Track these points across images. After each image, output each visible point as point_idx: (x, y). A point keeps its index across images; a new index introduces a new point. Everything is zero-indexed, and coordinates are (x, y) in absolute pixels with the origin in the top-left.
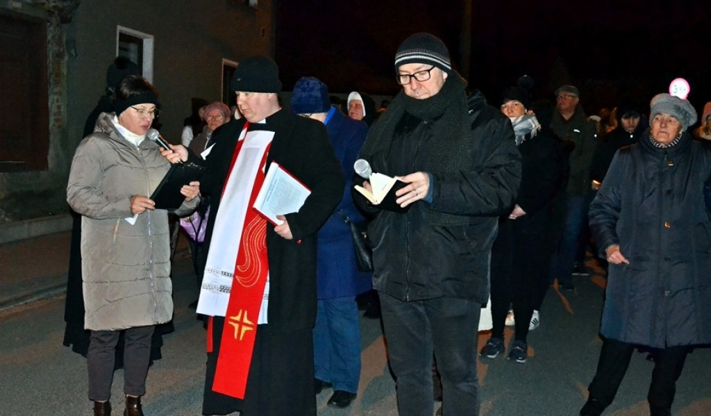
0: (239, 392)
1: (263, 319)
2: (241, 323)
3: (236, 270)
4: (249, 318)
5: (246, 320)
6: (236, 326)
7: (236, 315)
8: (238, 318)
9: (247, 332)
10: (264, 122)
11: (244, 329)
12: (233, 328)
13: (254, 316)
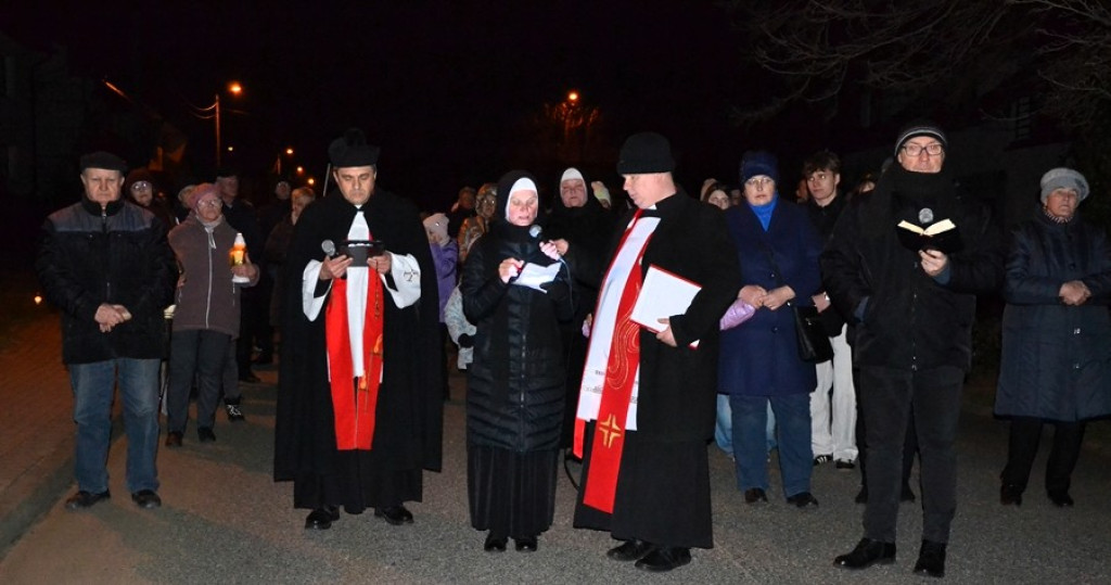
0: (608, 506)
1: (631, 423)
2: (610, 429)
3: (608, 370)
4: (617, 424)
5: (615, 426)
6: (606, 432)
7: (605, 420)
8: (607, 424)
9: (615, 438)
10: (654, 207)
11: (613, 435)
12: (603, 434)
13: (621, 421)
